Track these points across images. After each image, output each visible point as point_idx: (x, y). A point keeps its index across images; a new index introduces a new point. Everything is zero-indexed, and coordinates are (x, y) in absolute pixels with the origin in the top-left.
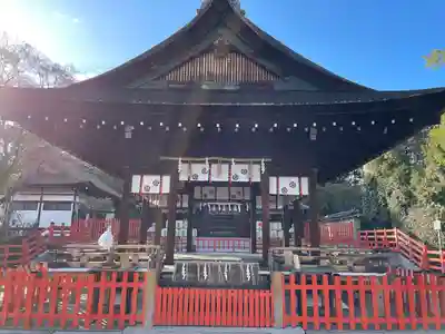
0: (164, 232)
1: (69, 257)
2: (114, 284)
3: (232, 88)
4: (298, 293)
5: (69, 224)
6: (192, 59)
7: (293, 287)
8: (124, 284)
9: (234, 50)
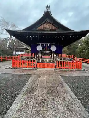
0: (38, 55)
1: (24, 58)
2: (31, 62)
3: (49, 30)
4: (58, 64)
5: (24, 54)
6: (42, 24)
7: (58, 63)
8: (32, 62)
9: (49, 23)
